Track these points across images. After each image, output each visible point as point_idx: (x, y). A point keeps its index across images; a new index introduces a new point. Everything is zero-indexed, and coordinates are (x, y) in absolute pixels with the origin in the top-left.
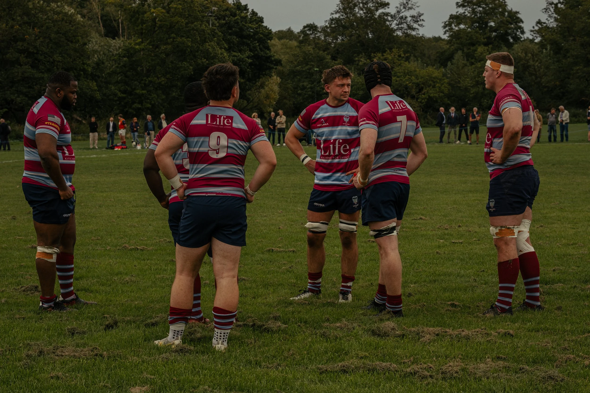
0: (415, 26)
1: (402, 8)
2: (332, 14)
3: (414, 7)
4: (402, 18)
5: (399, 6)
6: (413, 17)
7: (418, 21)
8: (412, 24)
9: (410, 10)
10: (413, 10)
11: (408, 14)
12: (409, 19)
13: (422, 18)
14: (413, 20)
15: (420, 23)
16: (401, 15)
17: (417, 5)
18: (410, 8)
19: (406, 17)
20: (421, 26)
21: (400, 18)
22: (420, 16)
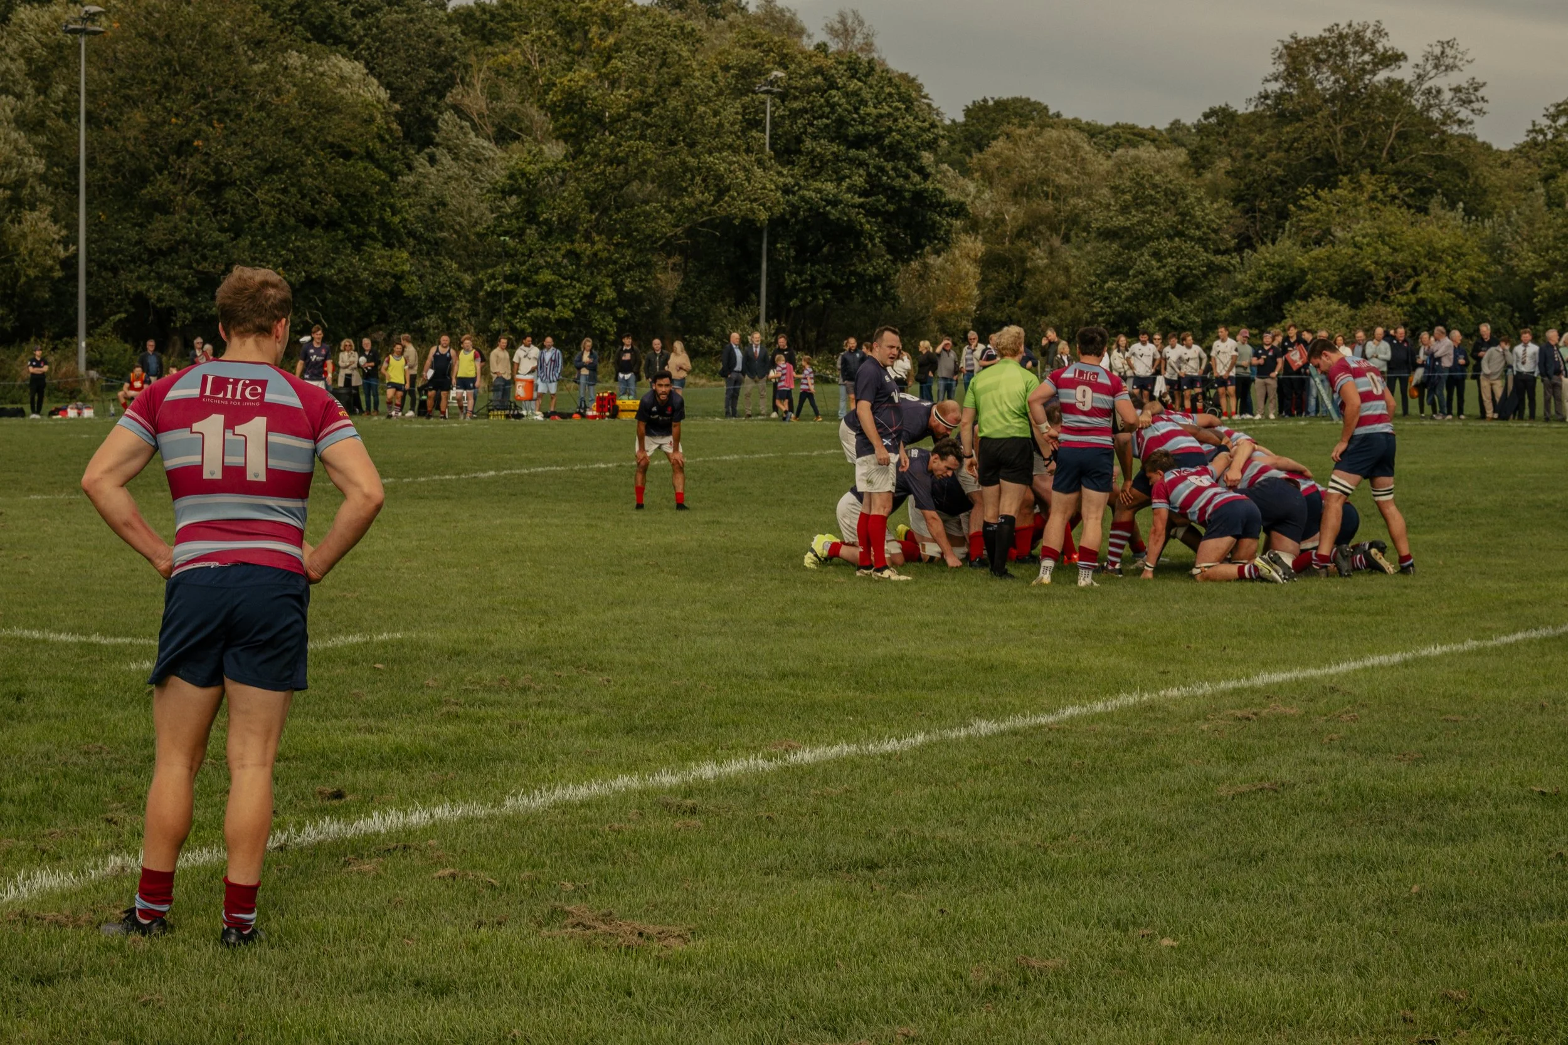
0: (1464, 113)
1: (1429, 67)
2: (1267, 81)
3: (1459, 64)
4: (1429, 91)
5: (1421, 62)
6: (1457, 90)
7: (1471, 102)
8: (1456, 109)
9: (1450, 73)
10: (1456, 72)
11: (1444, 82)
12: (1447, 95)
13: (1479, 94)
14: (1460, 99)
15: (1476, 106)
16: (1426, 86)
17: (1468, 57)
18: (1449, 68)
19: (1439, 91)
20: (1481, 112)
21: (1423, 93)
22: (1476, 89)
